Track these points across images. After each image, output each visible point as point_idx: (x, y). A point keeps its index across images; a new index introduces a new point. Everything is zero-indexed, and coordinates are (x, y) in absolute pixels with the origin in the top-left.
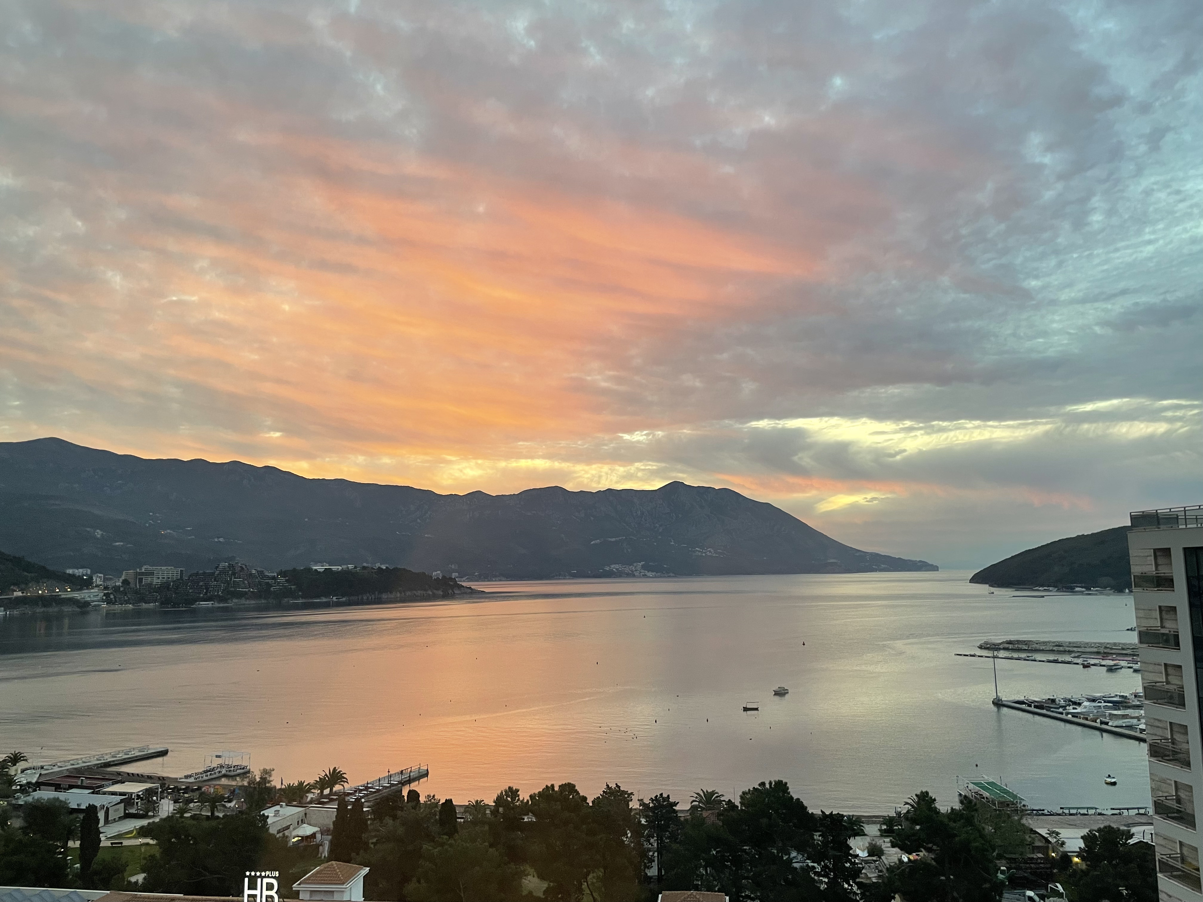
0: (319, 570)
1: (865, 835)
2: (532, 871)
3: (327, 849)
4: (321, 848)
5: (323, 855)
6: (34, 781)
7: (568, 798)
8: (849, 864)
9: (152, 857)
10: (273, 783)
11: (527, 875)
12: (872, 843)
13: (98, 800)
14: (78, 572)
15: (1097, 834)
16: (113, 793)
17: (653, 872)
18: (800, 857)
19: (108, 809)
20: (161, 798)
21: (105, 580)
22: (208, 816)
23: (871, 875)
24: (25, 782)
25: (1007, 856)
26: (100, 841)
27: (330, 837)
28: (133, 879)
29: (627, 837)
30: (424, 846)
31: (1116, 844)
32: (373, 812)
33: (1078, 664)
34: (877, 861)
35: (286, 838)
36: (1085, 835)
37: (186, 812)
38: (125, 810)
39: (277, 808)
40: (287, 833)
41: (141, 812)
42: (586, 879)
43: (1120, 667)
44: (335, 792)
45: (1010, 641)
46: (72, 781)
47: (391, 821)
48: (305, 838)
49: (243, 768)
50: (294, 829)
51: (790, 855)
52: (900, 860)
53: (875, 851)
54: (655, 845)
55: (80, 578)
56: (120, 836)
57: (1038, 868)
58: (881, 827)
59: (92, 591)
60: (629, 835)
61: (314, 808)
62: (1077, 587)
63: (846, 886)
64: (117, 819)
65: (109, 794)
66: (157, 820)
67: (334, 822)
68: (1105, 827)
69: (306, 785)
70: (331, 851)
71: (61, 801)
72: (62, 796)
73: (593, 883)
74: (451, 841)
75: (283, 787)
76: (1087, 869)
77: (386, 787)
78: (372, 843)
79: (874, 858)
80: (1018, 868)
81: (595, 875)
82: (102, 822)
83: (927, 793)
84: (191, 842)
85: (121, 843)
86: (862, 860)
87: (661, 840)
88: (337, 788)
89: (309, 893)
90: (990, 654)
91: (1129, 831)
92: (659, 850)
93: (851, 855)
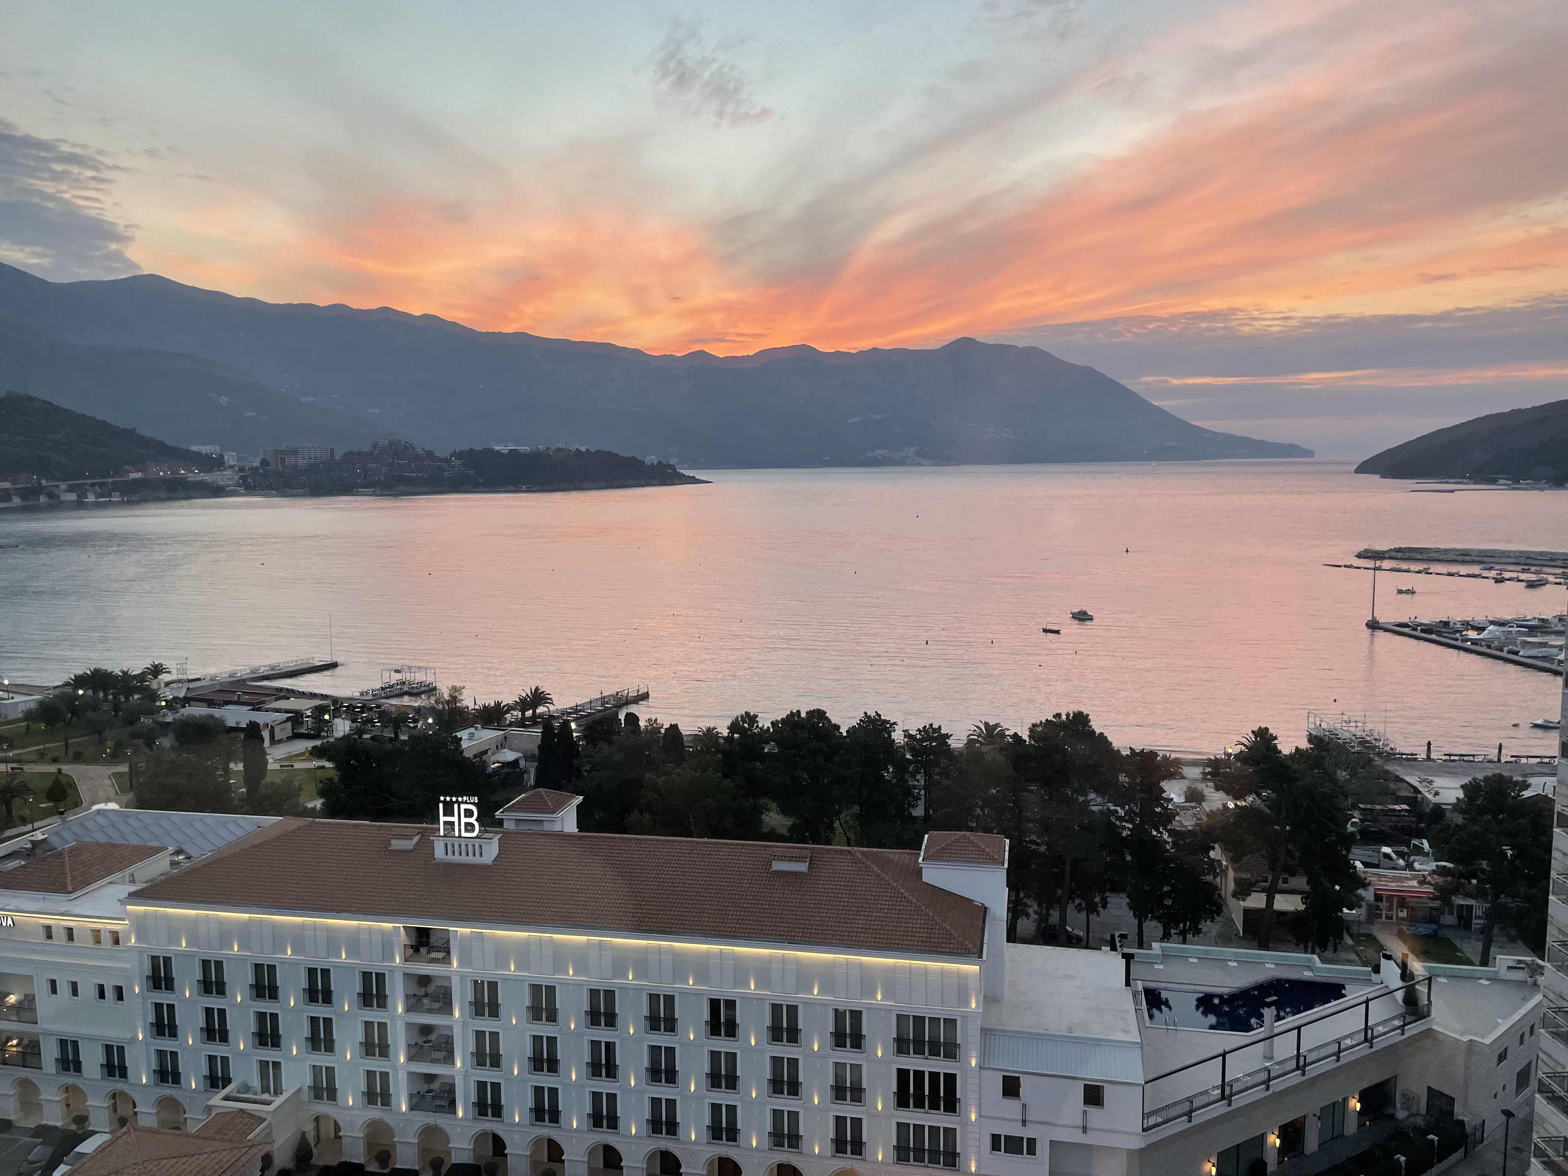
0: (502, 451)
1: (1183, 778)
2: (774, 806)
3: (532, 776)
4: (525, 776)
5: (529, 784)
6: (182, 695)
7: (818, 726)
8: (1160, 809)
9: (331, 780)
10: (465, 703)
11: (768, 810)
12: (1191, 788)
13: (261, 718)
14: (205, 449)
15: (1483, 784)
16: (277, 711)
17: (919, 811)
18: (1099, 800)
19: (272, 727)
20: (334, 717)
21: (239, 459)
22: (391, 738)
23: (1186, 822)
24: (171, 697)
25: (1362, 806)
26: (267, 763)
27: (536, 764)
28: (310, 805)
29: (888, 772)
30: (647, 775)
31: (1506, 795)
32: (585, 737)
33: (1487, 578)
34: (1196, 808)
35: (484, 764)
36: (1466, 784)
37: (365, 733)
38: (293, 729)
39: (472, 730)
40: (484, 757)
41: (312, 732)
42: (839, 817)
43: (1543, 582)
44: (539, 714)
45: (1400, 548)
46: (228, 697)
47: (607, 747)
48: (504, 765)
49: (428, 686)
50: (493, 754)
51: (1087, 796)
52: (1225, 806)
53: (1194, 797)
54: (923, 782)
55: (208, 457)
56: (290, 758)
57: (1399, 822)
58: (1204, 769)
59: (224, 473)
60: (891, 770)
61: (515, 731)
62: (1501, 479)
63: (1155, 833)
64: (284, 740)
65: (272, 711)
66: (332, 740)
67: (539, 747)
68: (1494, 775)
69: (504, 706)
70: (537, 778)
71: (216, 719)
72: (216, 712)
73: (846, 822)
74: (678, 770)
75: (477, 707)
76: (1464, 824)
77: (600, 711)
78: (585, 771)
79: (1193, 804)
80: (1375, 820)
81: (849, 812)
82: (267, 743)
83: (1267, 729)
84: (374, 765)
85: (292, 766)
86: (1178, 806)
87: (930, 777)
88: (540, 710)
89: (514, 822)
90: (1370, 564)
91: (1525, 782)
92: (925, 788)
93: (1164, 799)
